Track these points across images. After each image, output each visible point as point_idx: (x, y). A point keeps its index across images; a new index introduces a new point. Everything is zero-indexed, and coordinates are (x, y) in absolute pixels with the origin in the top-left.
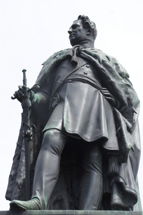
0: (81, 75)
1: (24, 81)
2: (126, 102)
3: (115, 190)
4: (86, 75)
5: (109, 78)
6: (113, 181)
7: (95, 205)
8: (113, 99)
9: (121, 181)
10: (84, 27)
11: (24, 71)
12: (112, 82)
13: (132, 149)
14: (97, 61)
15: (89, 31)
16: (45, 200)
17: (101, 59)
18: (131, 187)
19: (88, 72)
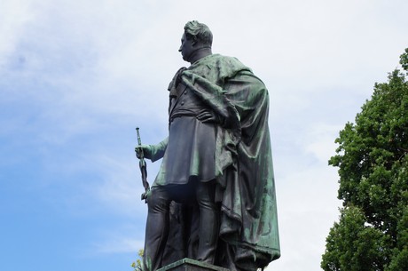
0: (178, 109)
2: (227, 114)
4: (182, 108)
8: (213, 118)
9: (223, 208)
10: (187, 39)
11: (138, 129)
14: (190, 84)
16: (147, 263)
17: (193, 78)
18: (233, 212)
19: (185, 101)
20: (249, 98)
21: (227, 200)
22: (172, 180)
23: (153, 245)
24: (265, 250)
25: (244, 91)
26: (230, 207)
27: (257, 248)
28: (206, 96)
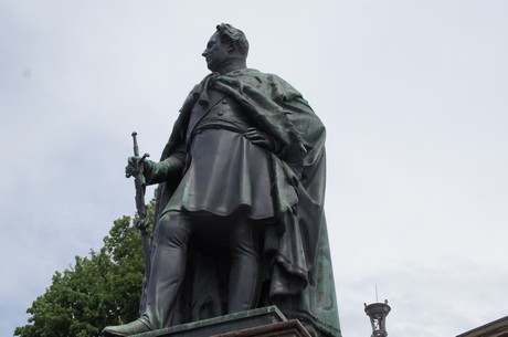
0: (213, 120)
1: (136, 148)
2: (288, 141)
3: (276, 274)
4: (220, 118)
5: (255, 112)
6: (273, 261)
7: (246, 303)
8: (267, 141)
9: (282, 260)
10: (222, 42)
11: (134, 135)
12: (260, 116)
13: (288, 211)
14: (236, 91)
15: (232, 45)
16: (158, 315)
17: (242, 86)
18: (296, 266)
19: (224, 111)
20: (309, 131)
21: (285, 249)
22: (205, 206)
23: (167, 291)
24: (328, 330)
25: (304, 121)
26: (291, 258)
27: (319, 325)
28: (261, 111)
